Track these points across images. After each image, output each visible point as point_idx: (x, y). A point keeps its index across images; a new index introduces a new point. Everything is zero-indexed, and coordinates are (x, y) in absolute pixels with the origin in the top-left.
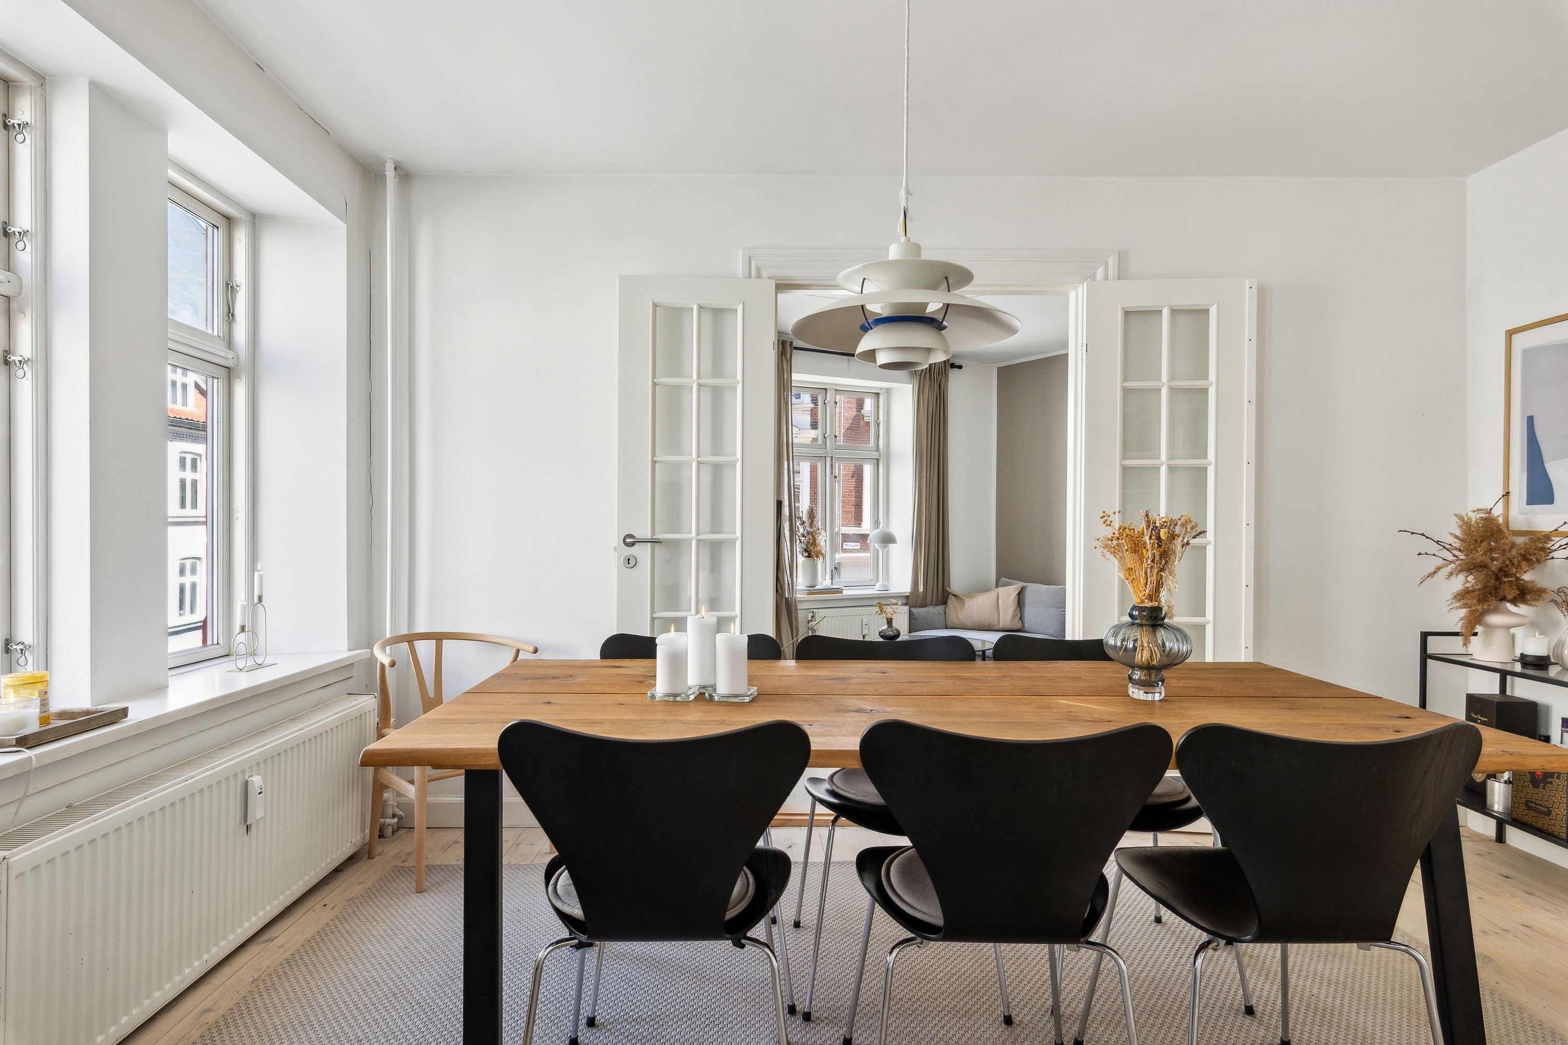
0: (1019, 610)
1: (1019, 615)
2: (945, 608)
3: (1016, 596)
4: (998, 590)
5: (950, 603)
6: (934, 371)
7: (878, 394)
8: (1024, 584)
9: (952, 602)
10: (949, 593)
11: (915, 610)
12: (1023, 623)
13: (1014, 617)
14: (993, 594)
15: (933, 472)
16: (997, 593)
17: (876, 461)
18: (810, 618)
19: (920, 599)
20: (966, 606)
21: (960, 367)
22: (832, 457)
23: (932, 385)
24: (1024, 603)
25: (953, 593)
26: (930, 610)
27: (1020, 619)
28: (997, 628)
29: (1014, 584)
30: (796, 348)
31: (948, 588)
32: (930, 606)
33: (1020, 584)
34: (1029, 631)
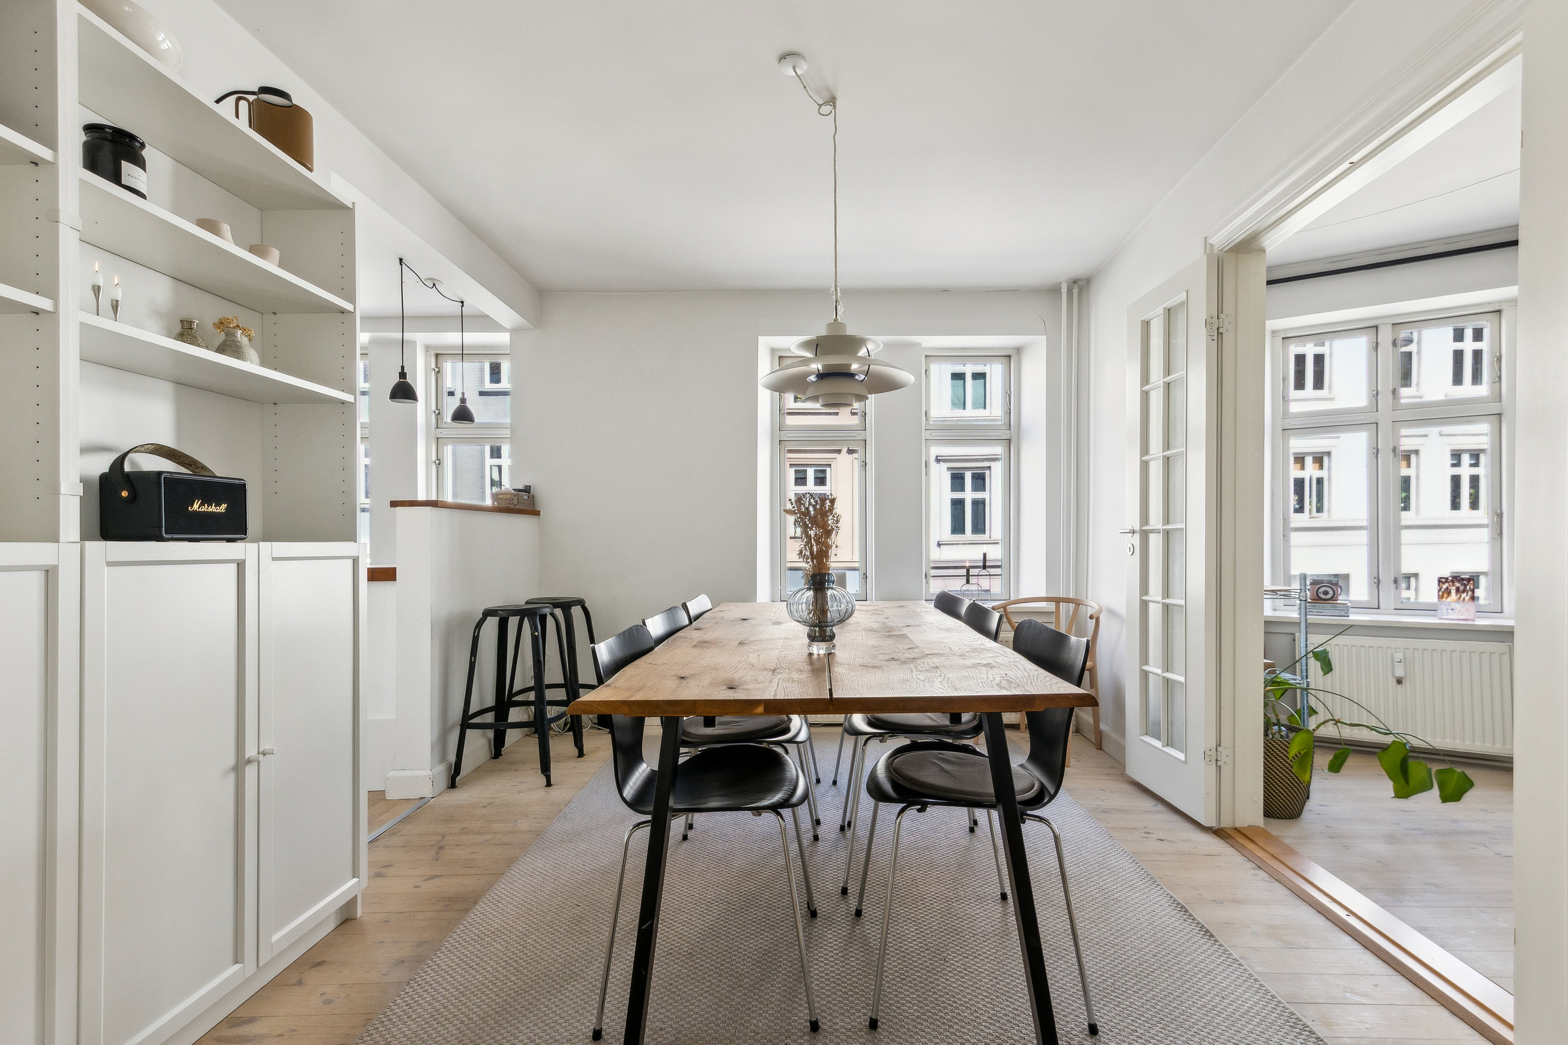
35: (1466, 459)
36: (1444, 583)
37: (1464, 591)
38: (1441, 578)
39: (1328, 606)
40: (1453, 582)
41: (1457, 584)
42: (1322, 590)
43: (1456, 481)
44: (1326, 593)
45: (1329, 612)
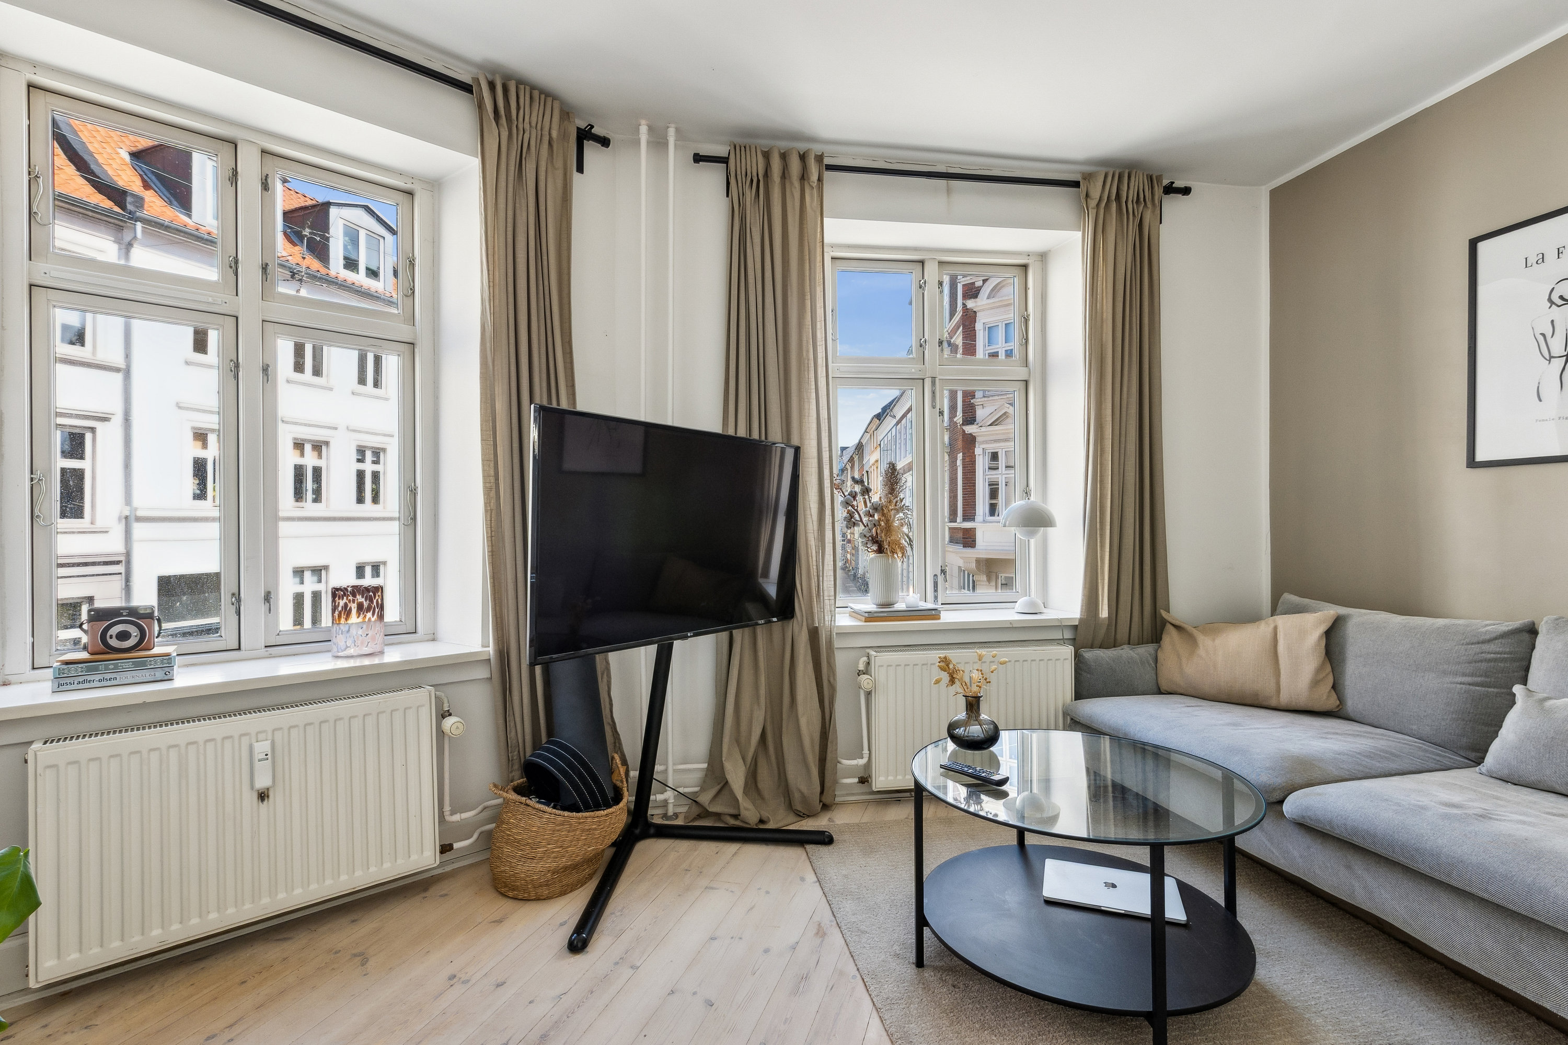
0: (1329, 668)
1: (1330, 681)
2: (1156, 651)
3: (1320, 638)
4: (1274, 621)
5: (1166, 640)
6: (1127, 197)
7: (1025, 267)
8: (1342, 610)
9: (1170, 638)
10: (1164, 622)
11: (1088, 654)
12: (1341, 699)
13: (1315, 683)
14: (1263, 629)
15: (1128, 391)
16: (1272, 626)
17: (1023, 385)
18: (861, 667)
19: (1103, 631)
20: (1201, 651)
21: (1186, 191)
22: (933, 380)
23: (1122, 225)
24: (1342, 652)
25: (1174, 622)
26: (1125, 652)
27: (1334, 687)
28: (1273, 703)
29: (1314, 611)
30: (830, 168)
31: (1164, 613)
32: (1125, 647)
33: (1331, 611)
34: (1357, 719)
35: (369, 456)
36: (341, 597)
37: (368, 610)
38: (337, 589)
39: (127, 664)
40: (354, 595)
41: (360, 599)
42: (115, 630)
43: (360, 475)
44: (123, 636)
45: (129, 677)
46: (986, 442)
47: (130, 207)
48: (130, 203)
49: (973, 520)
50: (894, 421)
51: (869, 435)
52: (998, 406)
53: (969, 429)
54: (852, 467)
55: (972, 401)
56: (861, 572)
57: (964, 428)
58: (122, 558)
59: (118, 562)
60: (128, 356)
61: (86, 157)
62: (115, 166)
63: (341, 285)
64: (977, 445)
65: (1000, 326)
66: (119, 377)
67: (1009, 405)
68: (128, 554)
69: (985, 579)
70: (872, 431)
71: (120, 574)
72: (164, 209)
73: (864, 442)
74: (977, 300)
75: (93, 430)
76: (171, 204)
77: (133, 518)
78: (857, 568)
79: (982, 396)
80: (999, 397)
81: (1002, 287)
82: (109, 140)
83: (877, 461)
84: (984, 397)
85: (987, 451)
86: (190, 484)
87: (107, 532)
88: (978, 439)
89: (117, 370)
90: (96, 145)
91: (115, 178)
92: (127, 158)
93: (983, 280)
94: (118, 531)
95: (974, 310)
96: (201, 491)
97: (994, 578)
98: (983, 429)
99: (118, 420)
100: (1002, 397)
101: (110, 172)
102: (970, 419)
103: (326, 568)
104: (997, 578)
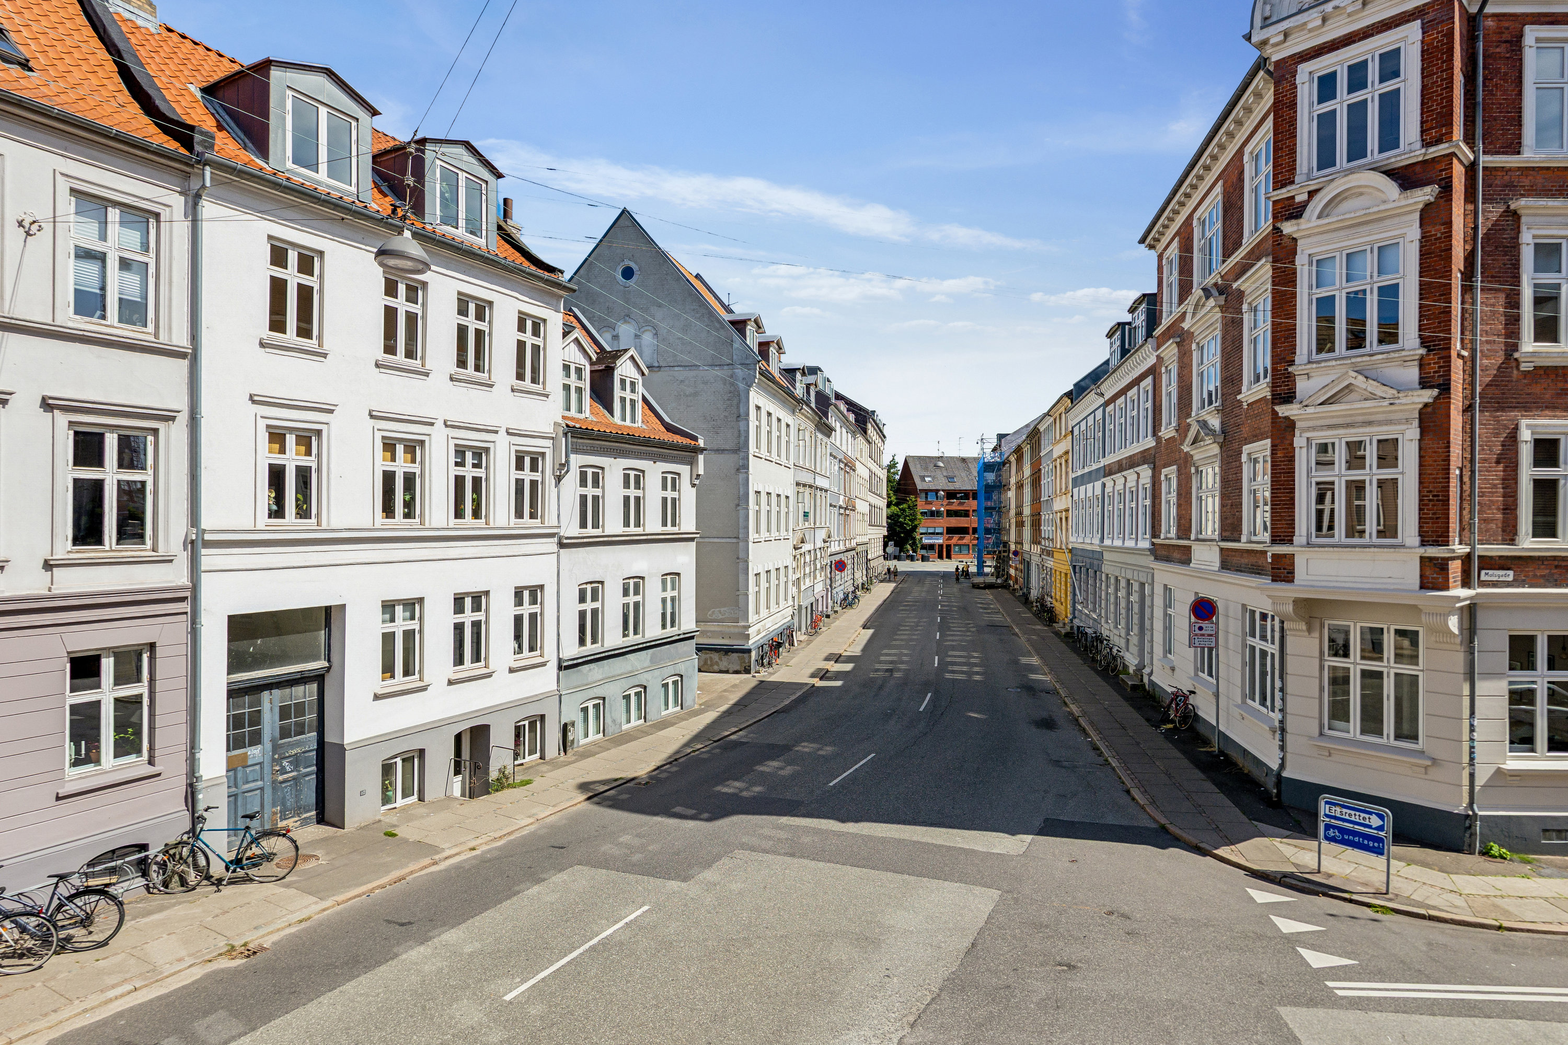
35: (469, 458)
43: (459, 482)
46: (1309, 429)
47: (198, 148)
48: (198, 143)
49: (1291, 542)
50: (1101, 401)
51: (1052, 419)
52: (1337, 376)
53: (1283, 410)
54: (1019, 460)
55: (1290, 369)
56: (1034, 593)
57: (1277, 408)
58: (188, 594)
59: (183, 599)
60: (195, 336)
61: (151, 92)
62: (184, 104)
63: (439, 241)
64: (1297, 433)
65: (1338, 259)
66: (185, 363)
67: (1354, 374)
68: (195, 588)
69: (1304, 628)
70: (1057, 414)
71: (186, 613)
72: (238, 152)
73: (1042, 428)
74: (1301, 220)
75: (155, 431)
76: (245, 148)
77: (200, 542)
78: (1029, 589)
79: (1306, 361)
80: (1338, 362)
81: (1346, 198)
82: (178, 74)
83: (1067, 453)
84: (1309, 362)
85: (1314, 442)
86: (265, 495)
87: (171, 561)
88: (1299, 425)
89: (183, 356)
90: (164, 79)
91: (184, 117)
92: (199, 95)
93: (1309, 192)
94: (183, 559)
95: (1294, 236)
96: (278, 507)
97: (1318, 625)
98: (1310, 410)
99: (183, 419)
100: (1342, 362)
101: (179, 111)
102: (1288, 397)
103: (421, 600)
104: (1322, 626)
